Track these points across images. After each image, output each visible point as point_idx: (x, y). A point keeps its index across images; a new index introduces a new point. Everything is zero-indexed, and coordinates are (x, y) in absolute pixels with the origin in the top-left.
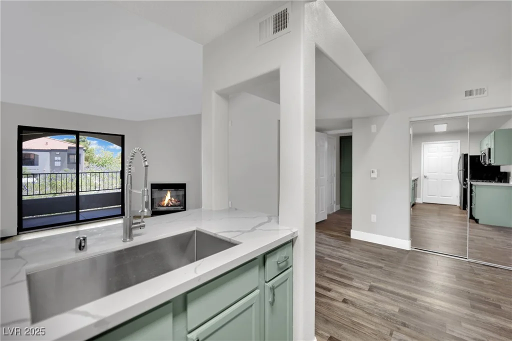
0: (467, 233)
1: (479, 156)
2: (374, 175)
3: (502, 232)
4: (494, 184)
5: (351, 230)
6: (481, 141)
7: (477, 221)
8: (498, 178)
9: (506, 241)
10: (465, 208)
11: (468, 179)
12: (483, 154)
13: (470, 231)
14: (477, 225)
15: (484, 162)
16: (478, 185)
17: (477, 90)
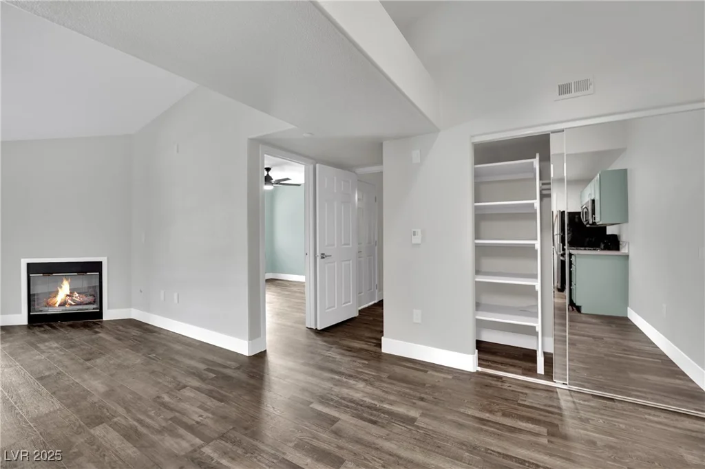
0: (566, 331)
1: (580, 213)
2: (417, 240)
3: (614, 326)
4: (599, 252)
5: (383, 339)
6: (581, 192)
7: (578, 309)
8: (604, 243)
9: (621, 341)
10: (562, 289)
11: (566, 247)
12: (585, 210)
13: (570, 326)
14: (579, 314)
15: (586, 221)
16: (578, 254)
17: (578, 83)
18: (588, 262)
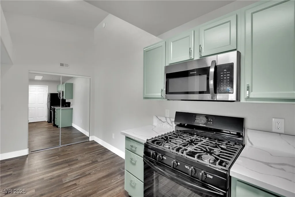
1: (58, 94)
7: (57, 127)
8: (65, 105)
10: (50, 122)
14: (57, 128)
16: (58, 109)
17: (65, 64)
18: (60, 111)
